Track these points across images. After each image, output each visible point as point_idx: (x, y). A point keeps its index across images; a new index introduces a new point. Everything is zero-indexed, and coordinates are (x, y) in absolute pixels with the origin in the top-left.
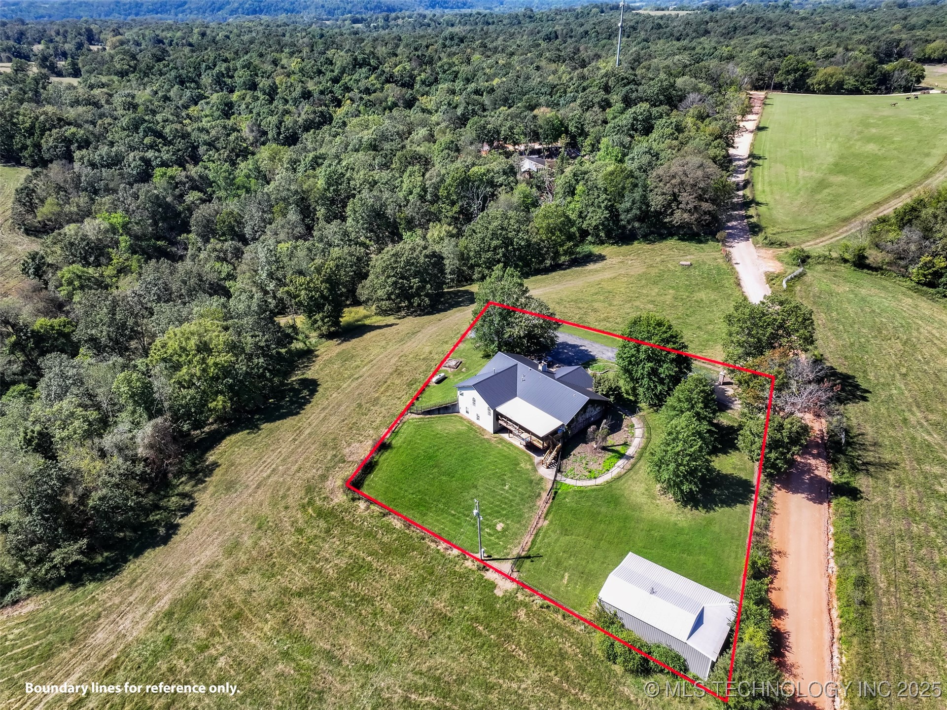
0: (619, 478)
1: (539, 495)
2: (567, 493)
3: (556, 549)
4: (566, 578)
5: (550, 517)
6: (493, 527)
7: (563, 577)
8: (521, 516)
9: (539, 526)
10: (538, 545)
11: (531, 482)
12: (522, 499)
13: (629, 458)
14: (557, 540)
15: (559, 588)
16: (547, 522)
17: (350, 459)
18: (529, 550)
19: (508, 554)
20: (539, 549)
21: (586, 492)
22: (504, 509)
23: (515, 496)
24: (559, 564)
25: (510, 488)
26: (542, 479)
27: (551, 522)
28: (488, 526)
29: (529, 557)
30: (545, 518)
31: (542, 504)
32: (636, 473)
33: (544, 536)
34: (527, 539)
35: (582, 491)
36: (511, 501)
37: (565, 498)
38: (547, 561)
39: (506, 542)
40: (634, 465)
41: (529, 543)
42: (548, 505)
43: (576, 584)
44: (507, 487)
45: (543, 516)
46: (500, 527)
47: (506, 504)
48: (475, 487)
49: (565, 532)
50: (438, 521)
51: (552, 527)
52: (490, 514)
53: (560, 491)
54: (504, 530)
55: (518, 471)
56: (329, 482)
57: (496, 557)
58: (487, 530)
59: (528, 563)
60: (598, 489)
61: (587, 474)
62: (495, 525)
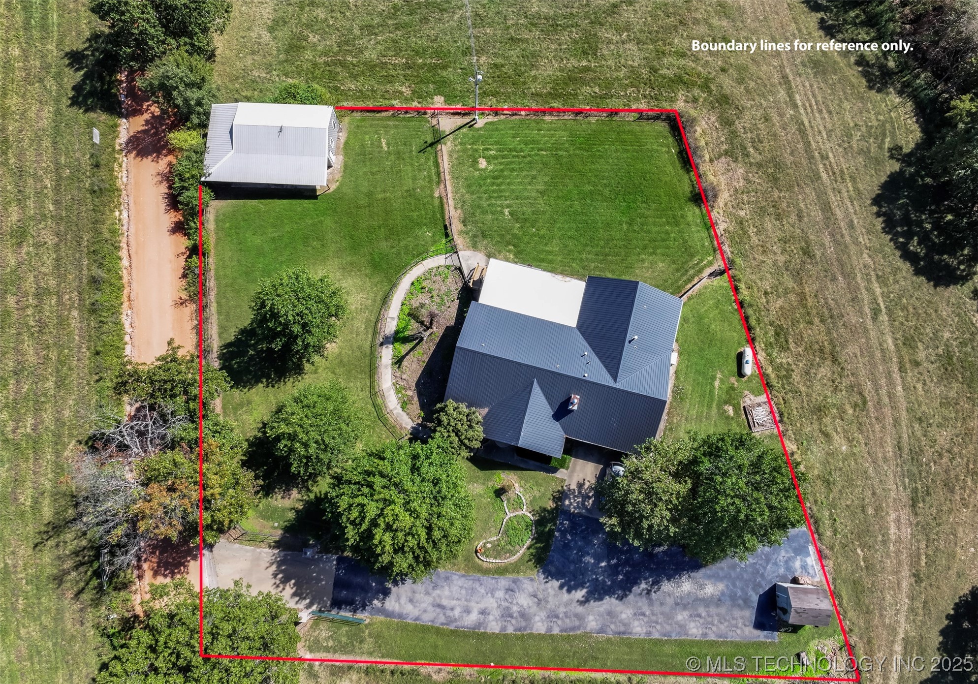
0: (385, 301)
1: (464, 223)
2: (434, 242)
3: (410, 168)
4: (384, 145)
5: (437, 202)
6: (488, 159)
7: (388, 144)
8: (469, 186)
9: (442, 186)
10: (431, 163)
11: (484, 236)
12: (479, 206)
13: (386, 341)
14: (414, 179)
15: (387, 132)
16: (436, 195)
17: (723, 159)
18: (436, 153)
19: (455, 139)
20: (427, 159)
21: (413, 257)
22: (493, 184)
23: (489, 205)
24: (399, 155)
25: (502, 213)
26: (475, 247)
27: (432, 197)
28: (495, 158)
29: (431, 145)
30: (441, 198)
31: (453, 214)
32: (368, 320)
33: (430, 177)
34: (446, 164)
35: (419, 254)
36: (490, 197)
37: (434, 235)
38: (411, 151)
39: (465, 151)
40: (375, 333)
41: (440, 161)
42: (447, 217)
43: (372, 144)
44: (506, 211)
45: (445, 200)
46: (483, 163)
47: (494, 191)
48: (542, 193)
49: (410, 193)
50: (553, 136)
51: (428, 192)
52: (502, 170)
53: (444, 241)
54: (475, 162)
55: (508, 244)
56: (713, 119)
57: (464, 130)
58: (493, 152)
59: (430, 140)
60: (402, 269)
61: (425, 284)
62: (489, 163)
